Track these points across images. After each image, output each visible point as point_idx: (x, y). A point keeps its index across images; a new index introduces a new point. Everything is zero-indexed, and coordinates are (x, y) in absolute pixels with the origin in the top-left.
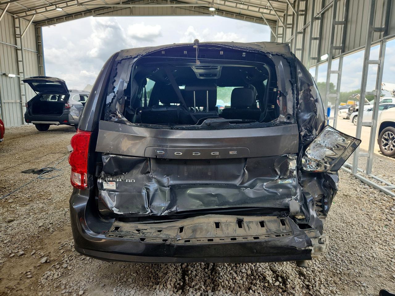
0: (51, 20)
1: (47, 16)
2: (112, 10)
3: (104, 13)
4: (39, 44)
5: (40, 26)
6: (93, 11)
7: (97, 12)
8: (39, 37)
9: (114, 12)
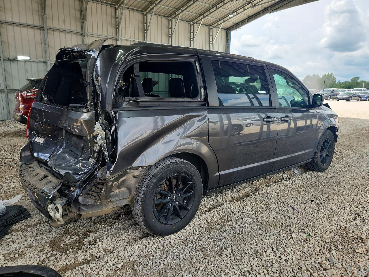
0: (237, 24)
1: (234, 22)
2: (286, 3)
3: (278, 8)
4: (228, 46)
5: (230, 32)
6: (269, 8)
7: (273, 8)
8: (228, 40)
9: (288, 4)
